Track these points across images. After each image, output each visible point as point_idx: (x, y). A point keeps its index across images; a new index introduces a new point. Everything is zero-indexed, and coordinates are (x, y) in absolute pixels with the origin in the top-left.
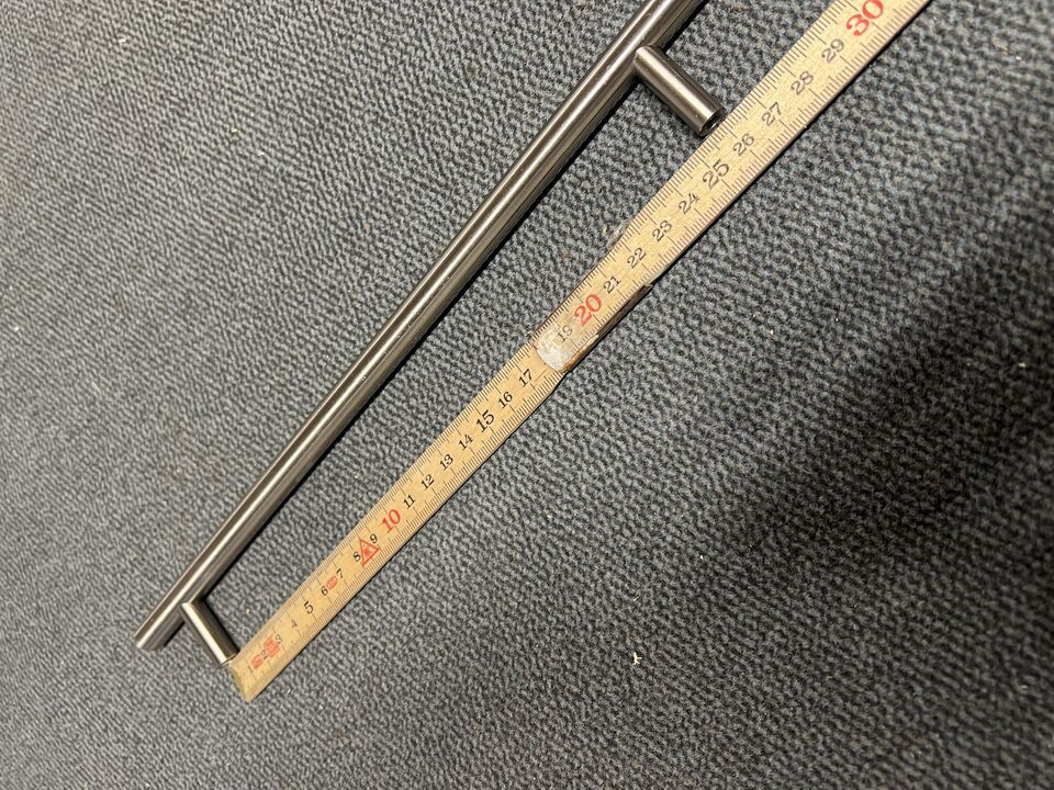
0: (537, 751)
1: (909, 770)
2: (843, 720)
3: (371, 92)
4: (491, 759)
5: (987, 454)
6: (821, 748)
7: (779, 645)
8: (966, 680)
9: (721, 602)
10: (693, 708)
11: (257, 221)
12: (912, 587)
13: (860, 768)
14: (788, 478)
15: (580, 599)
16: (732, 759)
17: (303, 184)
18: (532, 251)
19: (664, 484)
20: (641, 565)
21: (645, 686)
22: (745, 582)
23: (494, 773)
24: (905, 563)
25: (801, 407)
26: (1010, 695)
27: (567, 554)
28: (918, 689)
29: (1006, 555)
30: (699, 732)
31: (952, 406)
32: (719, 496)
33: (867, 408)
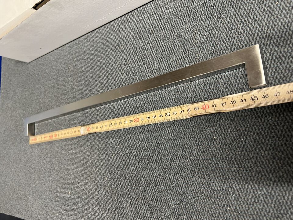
0: (92, 158)
1: (136, 203)
2: (133, 188)
3: (136, 22)
4: (86, 153)
5: (178, 167)
6: (128, 189)
7: (132, 170)
8: (152, 197)
9: (129, 157)
10: (116, 169)
11: (105, 31)
12: (155, 178)
13: (130, 197)
14: (150, 146)
15: (112, 140)
16: (116, 181)
17: (116, 31)
18: (141, 75)
19: (134, 132)
20: (123, 142)
21: (112, 160)
22: (134, 157)
23: (85, 156)
24: (156, 173)
25: (159, 137)
26: (156, 204)
28: (145, 193)
29: (169, 184)
30: (114, 174)
31: (179, 155)
32: (140, 141)
33: (168, 145)
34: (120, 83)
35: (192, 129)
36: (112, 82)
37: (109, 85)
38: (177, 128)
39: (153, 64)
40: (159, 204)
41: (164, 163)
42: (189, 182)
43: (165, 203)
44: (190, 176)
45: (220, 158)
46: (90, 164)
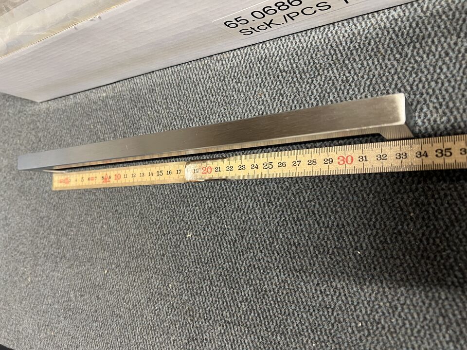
0: (143, 240)
1: (233, 332)
2: (227, 303)
4: (129, 231)
5: (326, 269)
6: (215, 306)
7: (227, 269)
8: (267, 323)
9: (221, 243)
10: (191, 265)
12: (274, 286)
13: (221, 320)
14: (267, 225)
15: (185, 208)
16: (191, 288)
19: (232, 195)
20: (208, 213)
21: (183, 247)
22: (232, 244)
23: (128, 235)
24: (278, 278)
25: (287, 207)
26: (274, 337)
27: (191, 191)
28: (252, 314)
29: (306, 301)
30: (188, 273)
31: (329, 246)
32: (244, 212)
33: (305, 225)
34: (206, 96)
35: (363, 195)
36: (188, 95)
37: (182, 101)
38: (327, 192)
39: (280, 60)
40: (283, 337)
41: (296, 260)
42: (350, 299)
43: (295, 337)
44: (352, 289)
45: (422, 256)
46: (139, 252)
